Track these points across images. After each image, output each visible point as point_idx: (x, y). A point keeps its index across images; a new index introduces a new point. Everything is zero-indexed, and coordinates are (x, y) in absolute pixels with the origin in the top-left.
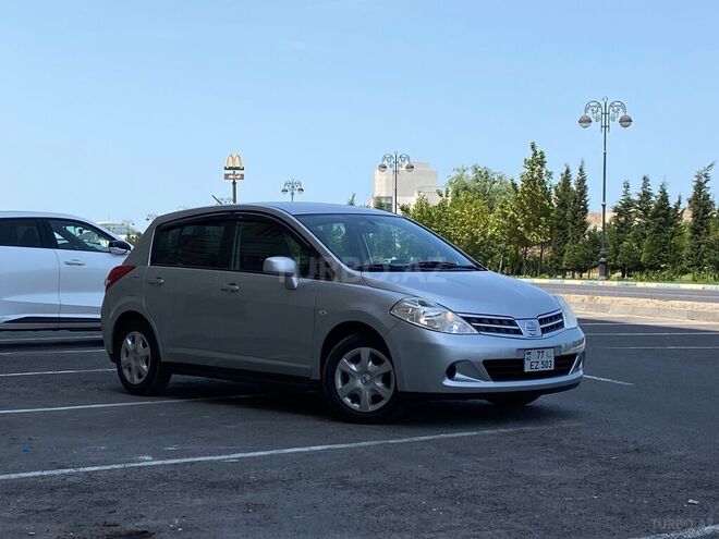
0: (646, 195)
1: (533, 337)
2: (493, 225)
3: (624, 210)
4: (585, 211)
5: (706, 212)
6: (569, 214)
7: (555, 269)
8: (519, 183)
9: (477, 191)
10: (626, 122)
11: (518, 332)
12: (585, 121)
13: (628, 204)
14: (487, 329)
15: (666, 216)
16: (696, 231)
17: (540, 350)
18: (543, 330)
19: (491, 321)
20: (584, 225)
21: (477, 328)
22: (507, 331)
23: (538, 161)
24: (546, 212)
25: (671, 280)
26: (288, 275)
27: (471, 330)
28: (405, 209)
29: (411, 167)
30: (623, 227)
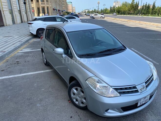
0: (146, 5)
1: (142, 92)
2: (127, 9)
5: (154, 7)
6: (136, 8)
7: (134, 14)
8: (131, 3)
9: (125, 5)
11: (137, 91)
13: (144, 6)
14: (124, 93)
15: (149, 7)
16: (153, 9)
17: (145, 97)
19: (126, 88)
21: (120, 93)
22: (132, 92)
23: (133, 1)
24: (133, 7)
26: (62, 54)
27: (117, 94)
28: (116, 7)
29: (118, 2)
30: (143, 9)
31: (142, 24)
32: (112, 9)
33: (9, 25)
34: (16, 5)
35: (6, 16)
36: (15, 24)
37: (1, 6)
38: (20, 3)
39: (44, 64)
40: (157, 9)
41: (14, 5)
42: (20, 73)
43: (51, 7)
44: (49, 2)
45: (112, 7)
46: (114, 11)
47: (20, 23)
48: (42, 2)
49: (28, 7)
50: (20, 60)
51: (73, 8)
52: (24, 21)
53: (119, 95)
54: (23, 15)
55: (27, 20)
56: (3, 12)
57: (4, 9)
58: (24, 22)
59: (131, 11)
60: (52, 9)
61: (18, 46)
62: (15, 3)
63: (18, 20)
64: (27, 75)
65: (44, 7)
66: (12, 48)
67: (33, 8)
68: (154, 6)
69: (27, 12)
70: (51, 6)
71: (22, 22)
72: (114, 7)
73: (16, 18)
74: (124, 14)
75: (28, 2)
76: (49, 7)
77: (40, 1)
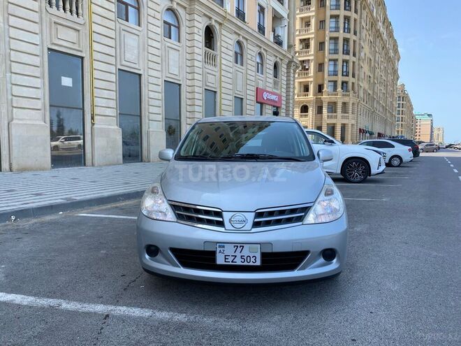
11: (221, 224)
17: (239, 245)
18: (255, 223)
43: (352, 125)
44: (351, 112)
48: (330, 114)
51: (435, 133)
53: (174, 219)
60: (356, 131)
62: (252, 113)
65: (334, 124)
67: (307, 127)
75: (284, 111)
76: (348, 124)
77: (325, 110)
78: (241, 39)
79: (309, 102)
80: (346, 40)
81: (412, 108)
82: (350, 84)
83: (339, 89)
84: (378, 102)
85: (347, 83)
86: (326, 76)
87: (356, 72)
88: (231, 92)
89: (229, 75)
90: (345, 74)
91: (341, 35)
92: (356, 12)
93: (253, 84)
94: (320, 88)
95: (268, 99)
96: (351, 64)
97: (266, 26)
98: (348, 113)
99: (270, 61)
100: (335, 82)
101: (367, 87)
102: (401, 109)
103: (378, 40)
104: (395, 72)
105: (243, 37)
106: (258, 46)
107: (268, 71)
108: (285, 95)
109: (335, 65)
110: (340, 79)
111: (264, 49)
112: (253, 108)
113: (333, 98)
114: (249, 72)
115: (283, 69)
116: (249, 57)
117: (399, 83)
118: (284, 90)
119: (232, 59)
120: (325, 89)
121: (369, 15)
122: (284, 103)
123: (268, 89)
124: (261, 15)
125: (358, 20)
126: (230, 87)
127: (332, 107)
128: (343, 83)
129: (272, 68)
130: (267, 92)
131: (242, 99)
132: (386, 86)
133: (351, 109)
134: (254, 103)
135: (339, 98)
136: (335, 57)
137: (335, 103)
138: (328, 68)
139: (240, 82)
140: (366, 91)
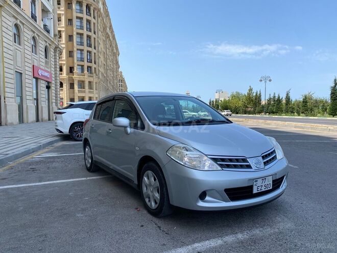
0: (274, 97)
1: (258, 170)
2: (240, 104)
3: (269, 100)
4: (261, 100)
6: (257, 101)
7: (254, 113)
8: (246, 94)
9: (236, 97)
10: (270, 80)
11: (249, 167)
12: (261, 81)
13: (270, 99)
14: (228, 166)
15: (279, 101)
16: (287, 104)
17: (264, 178)
18: (265, 163)
19: (231, 160)
20: (260, 104)
21: (221, 166)
22: (242, 167)
23: (251, 90)
24: (252, 101)
25: (281, 115)
26: (125, 127)
27: (217, 168)
28: (221, 101)
29: (222, 92)
30: (269, 104)
31: (269, 124)
32: (213, 104)
33: (12, 124)
34: (31, 90)
35: (8, 107)
36: (23, 123)
37: (2, 89)
38: (39, 87)
39: (86, 171)
40: (294, 105)
41: (27, 89)
42: (40, 181)
43: (96, 98)
44: (95, 88)
45: (213, 101)
46: (218, 107)
47: (32, 122)
48: (80, 89)
49: (54, 95)
50: (37, 166)
52: (42, 119)
53: (220, 168)
54: (42, 107)
55: (47, 118)
56: (5, 99)
57: (7, 95)
58: (42, 121)
59: (248, 108)
61: (32, 149)
62: (31, 86)
63: (31, 115)
64: (54, 183)
65: (83, 97)
66: (22, 150)
67: (62, 99)
68: (288, 99)
69: (51, 103)
70: (97, 96)
71: (38, 120)
72: (216, 100)
73: (27, 112)
74: (237, 113)
75: (54, 85)
76: (93, 97)
77: (76, 87)
78: (19, 23)
79: (63, 79)
80: (89, 37)
81: (127, 88)
82: (93, 69)
83: (86, 71)
84: (110, 82)
85: (90, 67)
86: (75, 61)
87: (97, 61)
88: (12, 67)
89: (10, 52)
90: (89, 61)
91: (85, 32)
92: (94, 18)
93: (30, 62)
94: (71, 70)
95: (42, 75)
96: (93, 55)
97: (37, 15)
98: (93, 89)
99: (41, 45)
100: (82, 66)
101: (103, 72)
102: (121, 88)
103: (107, 40)
104: (117, 63)
105: (20, 22)
106: (32, 31)
107: (41, 52)
108: (54, 73)
109: (81, 54)
110: (86, 64)
111: (37, 34)
112: (30, 82)
113: (82, 78)
114: (26, 51)
115: (51, 52)
116: (26, 39)
117: (120, 70)
118: (53, 69)
119: (12, 39)
120: (75, 71)
121: (102, 22)
122: (54, 79)
123: (41, 67)
124: (33, 5)
125: (96, 24)
126: (12, 62)
127: (81, 84)
128: (88, 67)
129: (44, 50)
130: (42, 69)
131: (21, 73)
132: (113, 72)
133: (95, 87)
134: (31, 78)
135: (86, 78)
136: (81, 47)
137: (83, 82)
138: (76, 55)
139: (19, 59)
140: (103, 75)
